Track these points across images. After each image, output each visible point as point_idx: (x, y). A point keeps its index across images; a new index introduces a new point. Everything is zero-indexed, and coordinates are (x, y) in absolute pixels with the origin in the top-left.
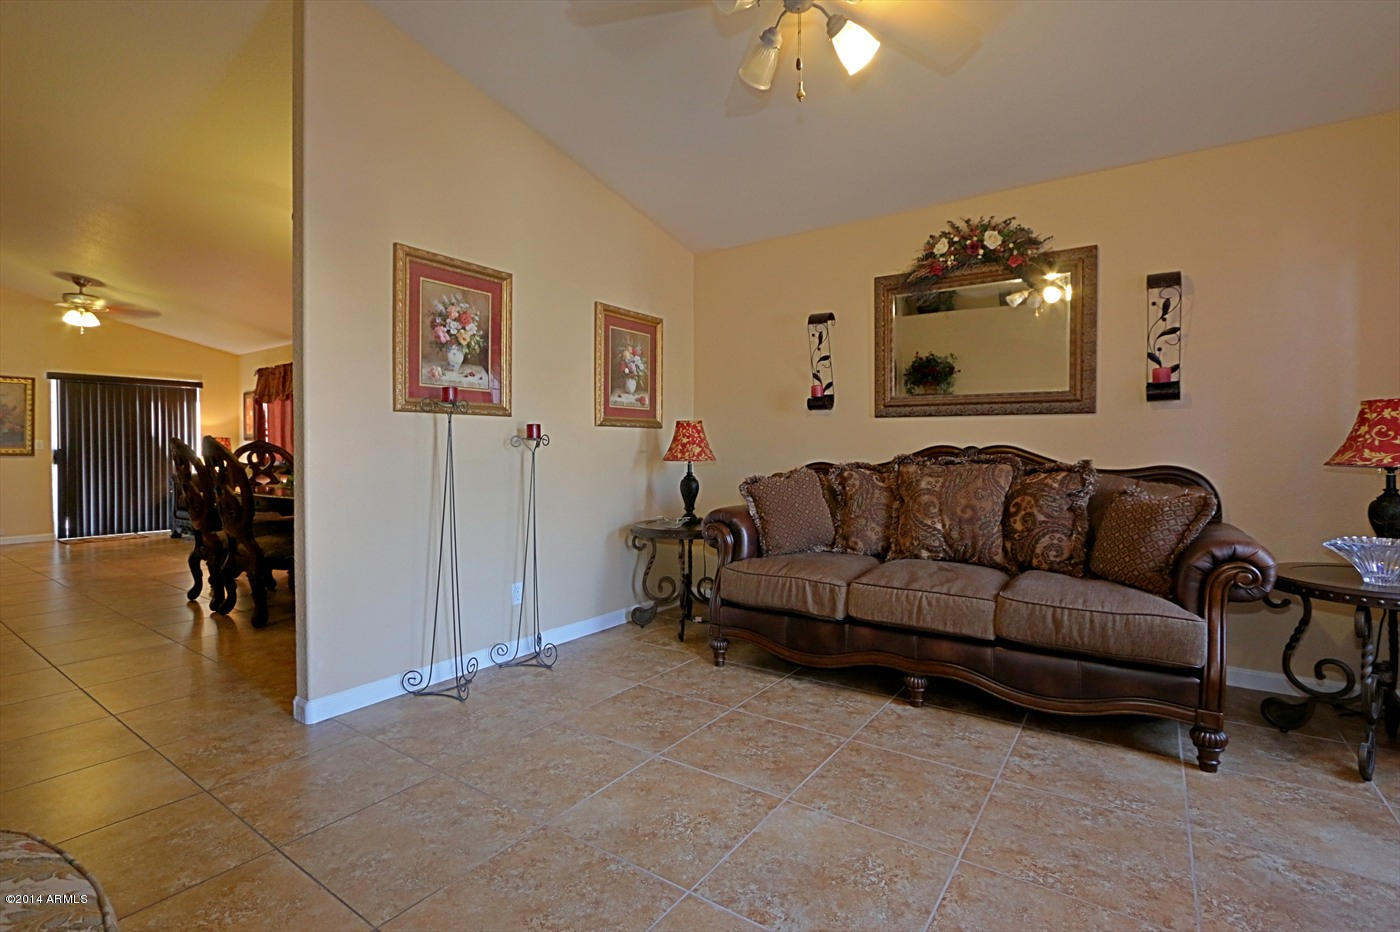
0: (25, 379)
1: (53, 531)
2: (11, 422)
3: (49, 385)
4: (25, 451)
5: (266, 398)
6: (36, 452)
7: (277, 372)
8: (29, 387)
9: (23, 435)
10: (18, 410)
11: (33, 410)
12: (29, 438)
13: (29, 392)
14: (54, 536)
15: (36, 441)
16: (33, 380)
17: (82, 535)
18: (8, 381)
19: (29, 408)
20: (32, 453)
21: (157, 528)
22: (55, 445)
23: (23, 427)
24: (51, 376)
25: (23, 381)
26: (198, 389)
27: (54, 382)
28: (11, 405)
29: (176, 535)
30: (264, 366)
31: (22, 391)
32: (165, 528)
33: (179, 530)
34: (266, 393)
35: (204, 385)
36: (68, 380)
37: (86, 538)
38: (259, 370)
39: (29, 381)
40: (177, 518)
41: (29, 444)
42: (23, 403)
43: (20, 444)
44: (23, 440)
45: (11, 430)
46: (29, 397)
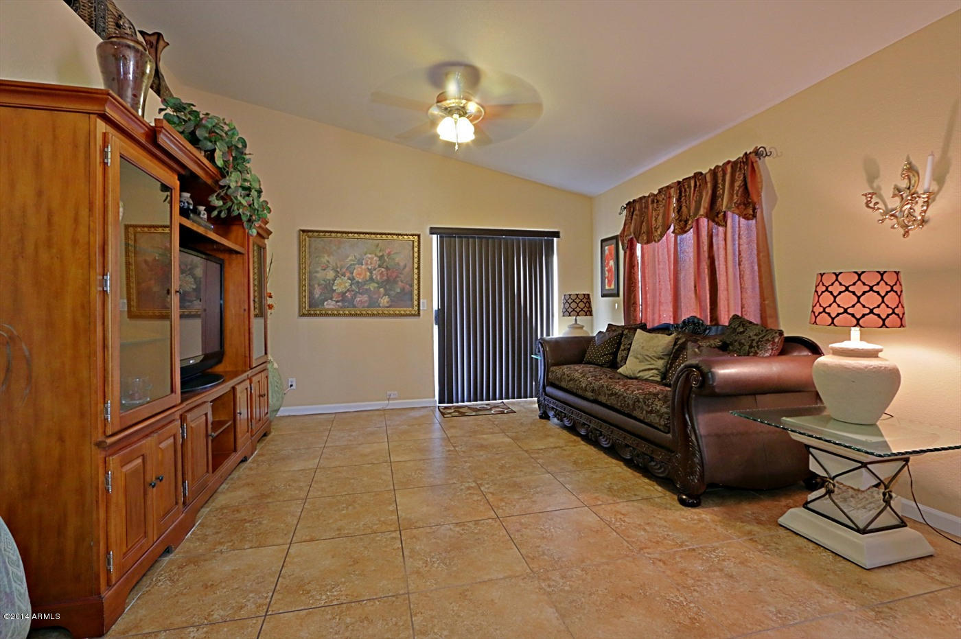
0: (413, 235)
1: (434, 397)
2: (402, 282)
3: (431, 241)
4: (413, 312)
5: (642, 238)
6: (422, 313)
8: (416, 244)
9: (411, 293)
10: (407, 269)
11: (419, 268)
12: (416, 297)
13: (416, 249)
14: (435, 402)
15: (421, 301)
16: (419, 236)
17: (457, 402)
18: (400, 238)
19: (416, 266)
20: (419, 314)
22: (435, 307)
23: (412, 286)
24: (433, 231)
25: (411, 238)
26: (555, 239)
27: (435, 237)
28: (402, 264)
29: (545, 417)
30: (635, 198)
31: (411, 248)
32: (531, 397)
35: (561, 235)
36: (446, 235)
37: (460, 404)
38: (629, 204)
39: (416, 237)
40: (546, 394)
41: (416, 303)
42: (411, 261)
43: (409, 303)
44: (412, 299)
45: (403, 290)
46: (416, 255)
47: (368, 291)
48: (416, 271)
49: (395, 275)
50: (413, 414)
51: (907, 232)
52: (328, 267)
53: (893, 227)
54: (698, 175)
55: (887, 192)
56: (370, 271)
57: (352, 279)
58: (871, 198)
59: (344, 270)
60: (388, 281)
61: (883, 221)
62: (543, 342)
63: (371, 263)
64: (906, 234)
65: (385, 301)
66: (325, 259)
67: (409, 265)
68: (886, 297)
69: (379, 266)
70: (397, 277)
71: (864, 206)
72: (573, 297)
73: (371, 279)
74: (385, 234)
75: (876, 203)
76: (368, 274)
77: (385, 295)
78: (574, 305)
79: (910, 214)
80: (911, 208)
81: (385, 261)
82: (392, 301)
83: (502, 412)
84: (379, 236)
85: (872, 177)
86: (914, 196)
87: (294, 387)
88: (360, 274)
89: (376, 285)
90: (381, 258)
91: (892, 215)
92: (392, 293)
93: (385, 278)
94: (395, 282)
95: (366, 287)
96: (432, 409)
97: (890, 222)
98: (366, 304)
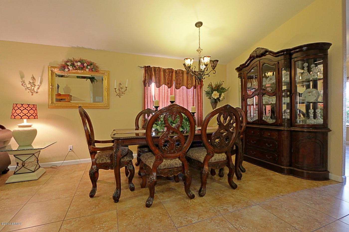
51: (33, 94)
53: (29, 92)
55: (27, 83)
58: (23, 83)
61: (26, 90)
64: (32, 95)
68: (17, 111)
71: (21, 85)
75: (24, 85)
79: (33, 90)
80: (33, 88)
85: (22, 77)
86: (35, 85)
91: (29, 89)
97: (28, 91)
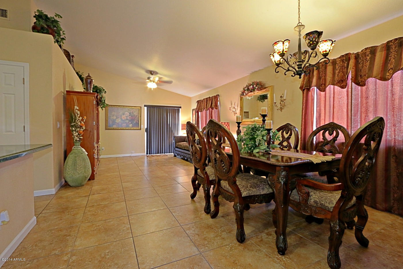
1: (145, 152)
2: (136, 120)
3: (144, 109)
4: (139, 129)
5: (200, 110)
6: (142, 129)
7: (204, 101)
8: (140, 109)
9: (139, 123)
11: (141, 116)
12: (140, 124)
13: (140, 111)
14: (145, 154)
15: (142, 125)
16: (141, 107)
17: (152, 154)
18: (136, 108)
19: (140, 115)
20: (141, 129)
21: (170, 153)
22: (146, 127)
23: (139, 121)
24: (145, 106)
25: (139, 108)
26: (180, 109)
28: (136, 115)
29: (175, 156)
30: (199, 100)
32: (171, 153)
33: (176, 155)
34: (200, 108)
35: (182, 107)
36: (149, 107)
37: (152, 155)
38: (198, 101)
39: (140, 108)
40: (175, 150)
41: (140, 126)
42: (138, 114)
43: (138, 126)
44: (139, 125)
45: (136, 122)
46: (140, 112)
47: (126, 123)
48: (140, 117)
49: (134, 118)
50: (139, 157)
52: (114, 115)
54: (210, 97)
56: (127, 117)
57: (121, 119)
59: (119, 116)
60: (132, 120)
62: (175, 137)
63: (127, 115)
65: (131, 125)
66: (113, 113)
67: (138, 116)
69: (129, 115)
70: (134, 119)
72: (184, 125)
73: (127, 119)
74: (131, 106)
76: (126, 118)
77: (131, 124)
78: (184, 127)
81: (131, 114)
82: (133, 125)
83: (164, 156)
84: (129, 107)
87: (104, 150)
88: (124, 118)
89: (128, 121)
90: (130, 113)
92: (133, 123)
93: (131, 119)
94: (134, 120)
95: (125, 121)
96: (145, 156)
98: (125, 127)
